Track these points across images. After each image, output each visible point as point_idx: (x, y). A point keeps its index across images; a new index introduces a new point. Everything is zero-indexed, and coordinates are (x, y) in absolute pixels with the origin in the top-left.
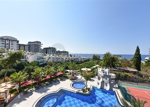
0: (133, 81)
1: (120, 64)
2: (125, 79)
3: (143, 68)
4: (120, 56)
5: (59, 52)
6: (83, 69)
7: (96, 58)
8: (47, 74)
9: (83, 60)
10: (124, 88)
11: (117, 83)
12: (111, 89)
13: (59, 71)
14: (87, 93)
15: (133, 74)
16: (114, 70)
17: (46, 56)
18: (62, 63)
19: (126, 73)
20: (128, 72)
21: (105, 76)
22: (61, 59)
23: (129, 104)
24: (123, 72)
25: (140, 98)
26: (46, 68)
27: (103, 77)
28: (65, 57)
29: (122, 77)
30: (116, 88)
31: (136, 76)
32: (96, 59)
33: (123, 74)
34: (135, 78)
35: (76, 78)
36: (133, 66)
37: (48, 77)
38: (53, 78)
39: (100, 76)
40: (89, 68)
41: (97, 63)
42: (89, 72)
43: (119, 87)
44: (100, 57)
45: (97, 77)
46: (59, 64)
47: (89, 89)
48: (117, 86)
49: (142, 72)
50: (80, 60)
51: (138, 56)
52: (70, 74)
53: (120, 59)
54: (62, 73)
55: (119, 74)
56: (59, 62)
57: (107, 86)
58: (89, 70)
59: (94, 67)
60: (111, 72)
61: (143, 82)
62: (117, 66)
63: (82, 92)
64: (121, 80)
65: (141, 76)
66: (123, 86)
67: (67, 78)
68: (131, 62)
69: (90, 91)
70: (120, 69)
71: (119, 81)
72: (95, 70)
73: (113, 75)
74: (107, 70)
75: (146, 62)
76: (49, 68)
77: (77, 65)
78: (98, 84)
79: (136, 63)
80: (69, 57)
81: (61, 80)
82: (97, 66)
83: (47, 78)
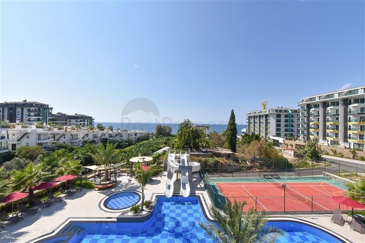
0: (226, 171)
1: (207, 143)
2: (215, 169)
3: (239, 147)
4: (207, 127)
5: (63, 119)
6: (134, 160)
7: (163, 132)
8: (16, 188)
9: (133, 137)
10: (213, 187)
11: (202, 178)
12: (192, 194)
13: (61, 173)
14: (144, 213)
15: (227, 158)
16: (198, 156)
17: (11, 131)
18: (71, 150)
19: (217, 159)
20: (219, 155)
21: (182, 169)
22: (68, 137)
23: (222, 213)
24: (212, 156)
25: (236, 199)
26: (8, 168)
27: (178, 172)
28: (82, 133)
29: (210, 167)
30: (201, 189)
31: (231, 162)
32: (164, 135)
33: (211, 161)
34: (230, 165)
35: (115, 184)
36: (227, 144)
37: (19, 195)
38: (40, 196)
39: (173, 171)
40: (148, 155)
41: (166, 144)
42: (148, 164)
43: (207, 187)
44: (170, 129)
45: (166, 173)
46: (60, 151)
47: (148, 204)
48: (203, 186)
49: (239, 154)
50: (125, 137)
51: (233, 127)
52: (99, 176)
53: (207, 132)
54: (71, 177)
55: (206, 162)
56: (60, 147)
57: (184, 188)
58: (149, 159)
59: (160, 151)
60: (191, 159)
61: (239, 170)
62: (203, 147)
63: (130, 214)
64: (209, 172)
65: (236, 160)
66: (211, 183)
67: (89, 187)
68: (224, 138)
69: (152, 207)
70: (206, 152)
71: (206, 175)
72: (162, 159)
73: (196, 164)
74: (185, 157)
75: (243, 137)
76: (21, 167)
77: (117, 151)
78: (169, 187)
79: (231, 139)
80: (96, 130)
81: (71, 196)
82: (167, 148)
83: (15, 199)
